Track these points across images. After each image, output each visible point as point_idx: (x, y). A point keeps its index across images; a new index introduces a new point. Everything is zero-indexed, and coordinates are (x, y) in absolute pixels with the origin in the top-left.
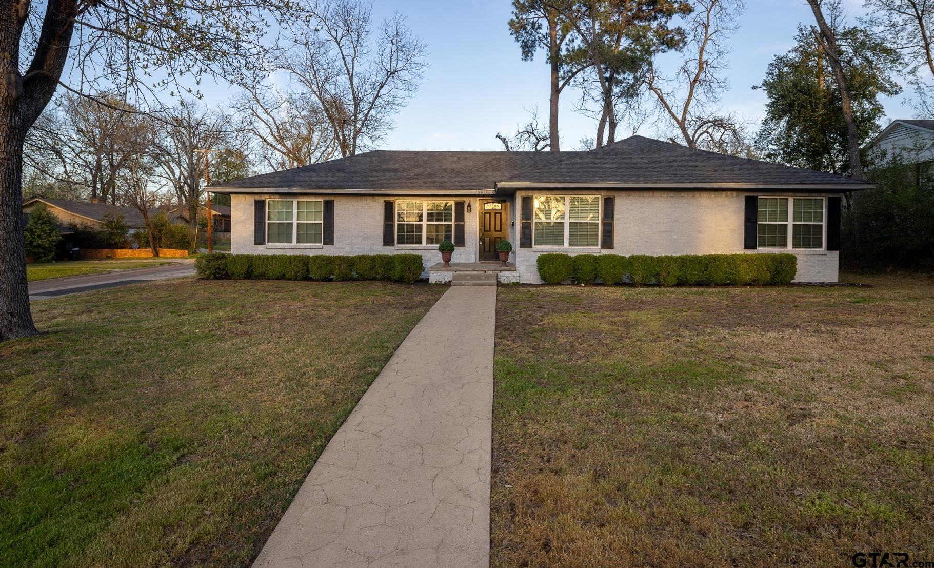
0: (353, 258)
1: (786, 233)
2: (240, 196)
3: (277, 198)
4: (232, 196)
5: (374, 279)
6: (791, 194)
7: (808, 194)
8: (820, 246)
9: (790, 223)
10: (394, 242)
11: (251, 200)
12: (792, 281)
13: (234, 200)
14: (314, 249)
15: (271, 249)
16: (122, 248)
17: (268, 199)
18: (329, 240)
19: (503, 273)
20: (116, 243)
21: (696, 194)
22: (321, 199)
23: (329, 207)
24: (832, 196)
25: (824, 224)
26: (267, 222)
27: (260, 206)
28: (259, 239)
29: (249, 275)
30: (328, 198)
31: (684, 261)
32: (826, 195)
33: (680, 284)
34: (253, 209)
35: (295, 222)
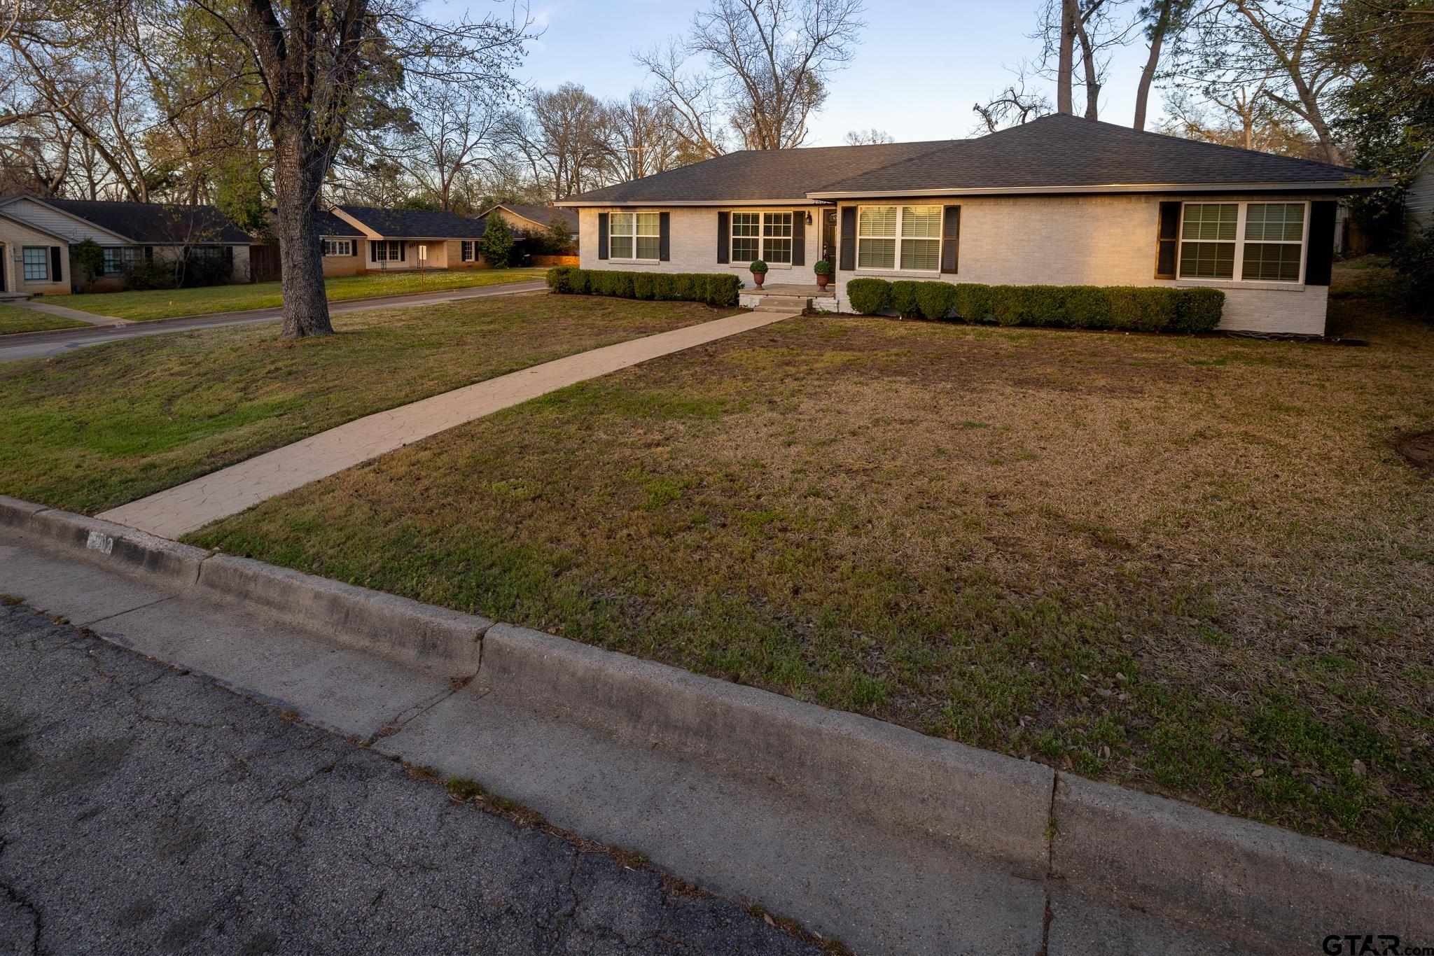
0: (673, 276)
1: (1232, 256)
2: (587, 210)
3: (619, 212)
4: (580, 210)
5: (694, 300)
6: (1241, 198)
7: (1276, 198)
8: (1296, 278)
9: (1240, 242)
10: (728, 258)
11: (596, 212)
12: (1215, 329)
13: (582, 213)
14: (652, 266)
15: (614, 265)
16: (567, 255)
17: (611, 212)
18: (664, 255)
19: (819, 299)
20: (560, 250)
21: (1081, 201)
22: (657, 212)
23: (664, 219)
24: (1319, 199)
25: (1304, 243)
26: (610, 236)
27: (603, 219)
28: (603, 255)
29: (587, 291)
30: (664, 211)
31: (1028, 294)
32: (1309, 198)
33: (1025, 323)
34: (597, 221)
35: (634, 236)
